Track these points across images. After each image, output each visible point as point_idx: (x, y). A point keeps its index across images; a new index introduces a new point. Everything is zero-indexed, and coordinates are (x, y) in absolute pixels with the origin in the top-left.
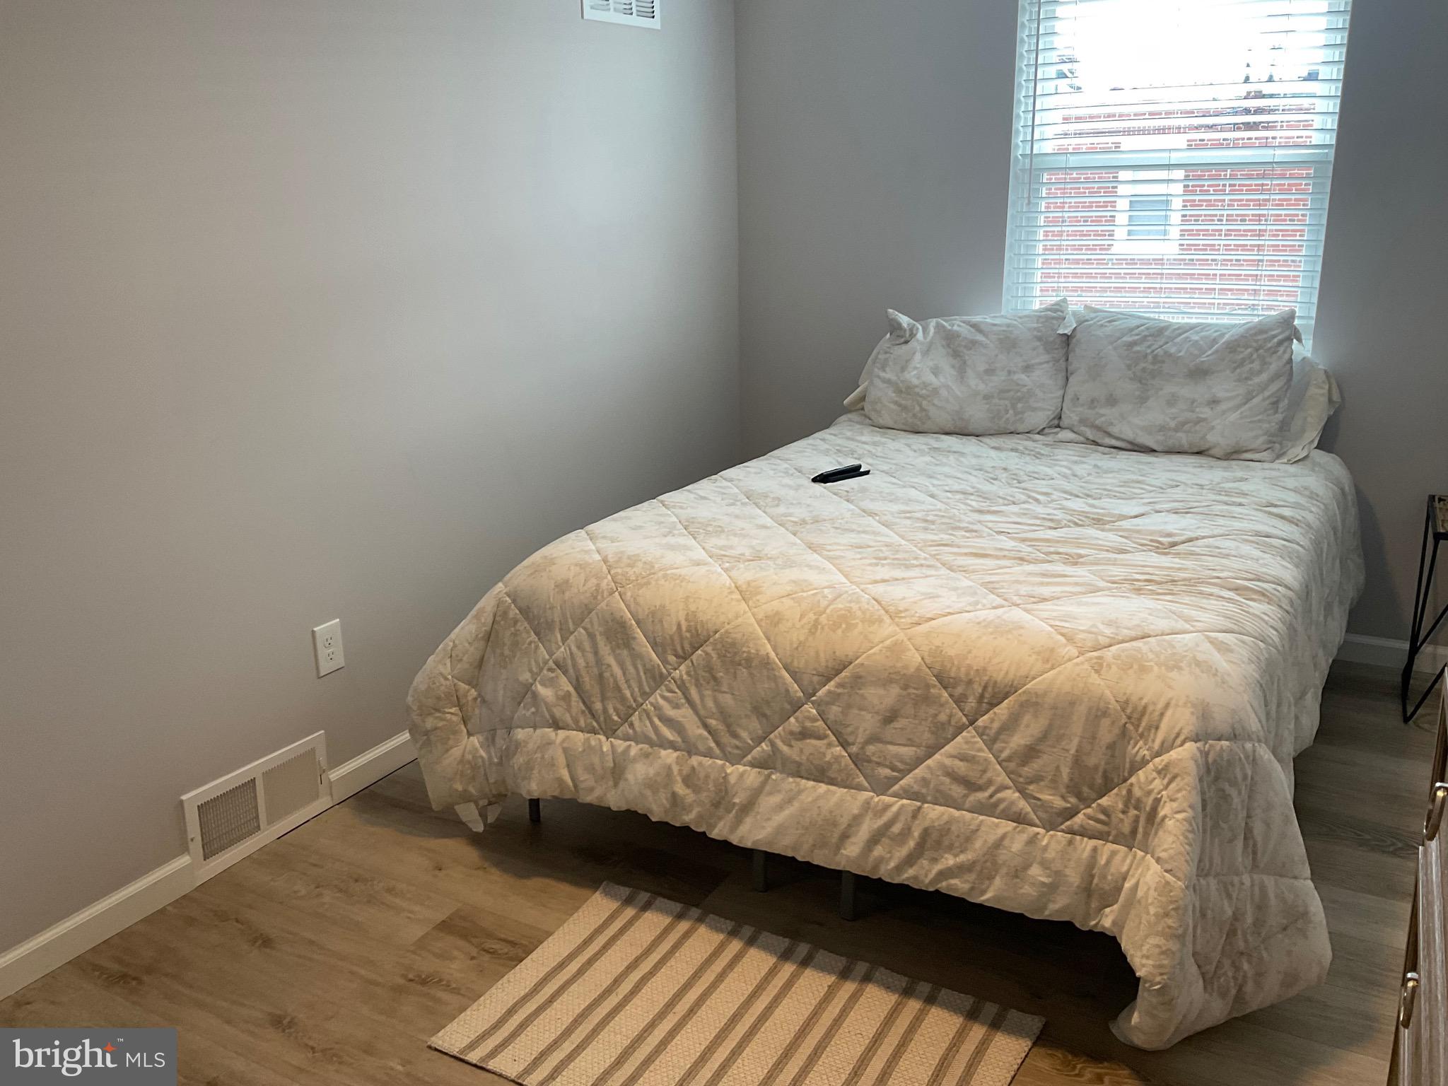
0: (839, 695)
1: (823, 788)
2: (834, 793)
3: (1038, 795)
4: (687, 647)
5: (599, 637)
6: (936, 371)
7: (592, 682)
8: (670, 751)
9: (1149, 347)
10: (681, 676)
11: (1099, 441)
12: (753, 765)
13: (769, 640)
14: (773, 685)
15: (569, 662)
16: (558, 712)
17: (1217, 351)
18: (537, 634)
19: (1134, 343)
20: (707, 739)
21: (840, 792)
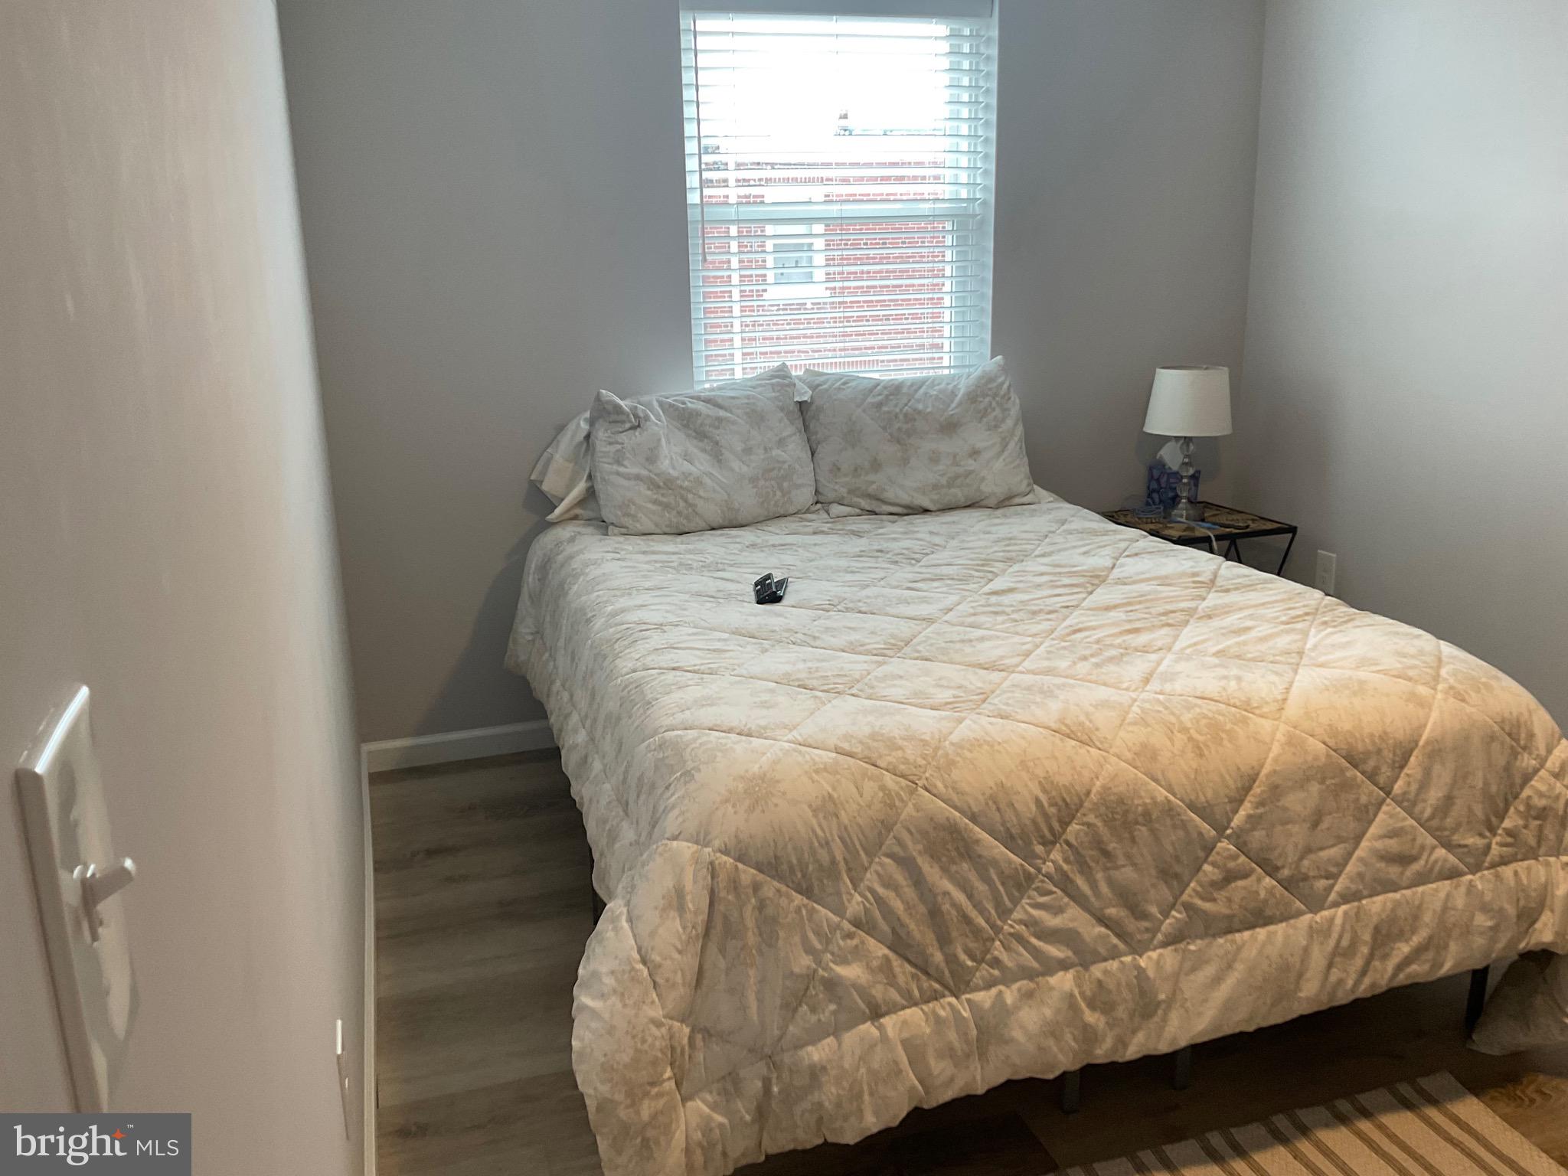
0: (1260, 816)
1: (1261, 933)
2: (1275, 933)
3: (1463, 842)
4: (1056, 826)
5: (919, 860)
6: (687, 457)
7: (922, 928)
8: (1061, 974)
9: (896, 406)
10: (1058, 868)
11: (877, 510)
12: (1164, 945)
13: (1156, 781)
14: (1181, 833)
15: (877, 914)
16: (878, 992)
17: (960, 404)
18: (807, 892)
19: (879, 405)
20: (1108, 936)
21: (1280, 929)
